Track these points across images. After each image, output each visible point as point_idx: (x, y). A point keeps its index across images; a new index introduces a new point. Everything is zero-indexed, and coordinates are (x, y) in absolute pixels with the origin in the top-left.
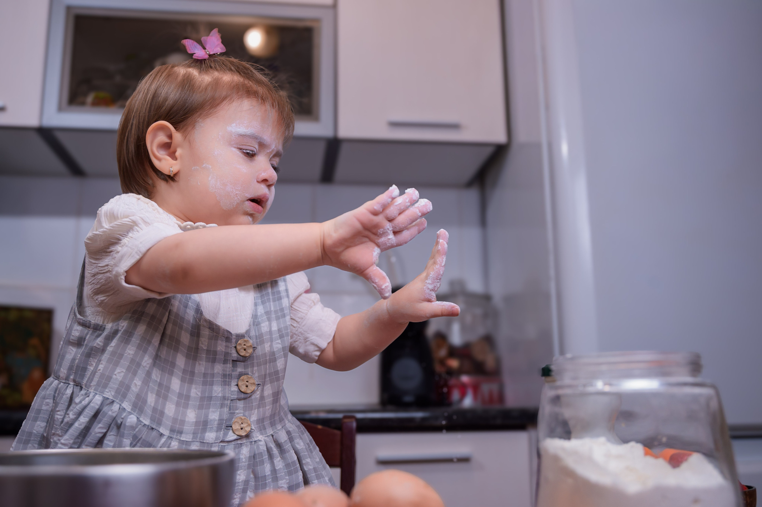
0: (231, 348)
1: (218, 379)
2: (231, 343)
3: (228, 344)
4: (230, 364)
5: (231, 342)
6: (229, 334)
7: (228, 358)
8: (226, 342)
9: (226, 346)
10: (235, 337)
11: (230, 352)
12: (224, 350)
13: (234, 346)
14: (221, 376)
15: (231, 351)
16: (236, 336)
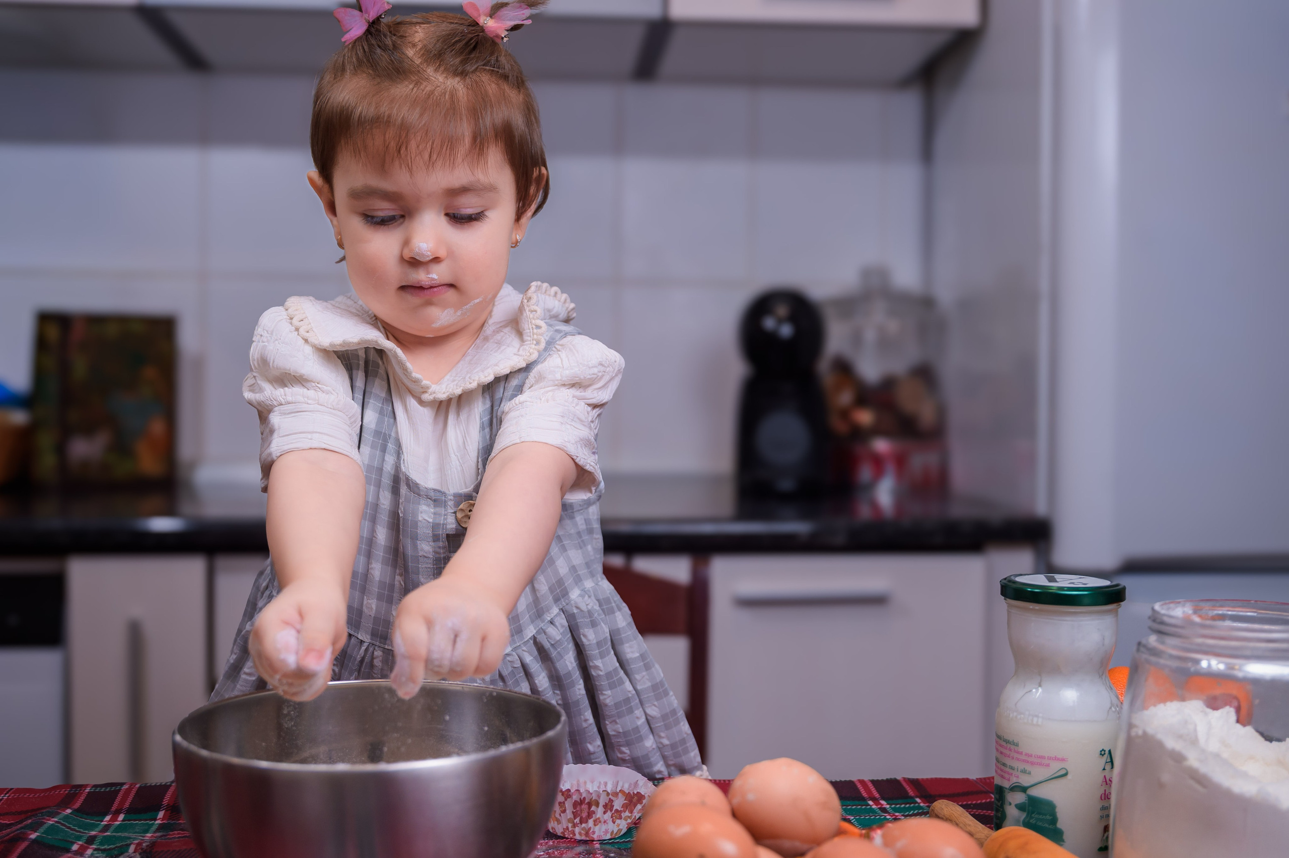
0: (445, 515)
1: (426, 566)
2: (445, 508)
3: (438, 509)
4: (443, 541)
5: (445, 506)
6: (438, 494)
7: (439, 533)
8: (434, 506)
9: (435, 514)
10: (452, 498)
11: (442, 522)
12: (431, 520)
13: (453, 511)
14: (431, 561)
15: (445, 519)
16: (454, 497)
